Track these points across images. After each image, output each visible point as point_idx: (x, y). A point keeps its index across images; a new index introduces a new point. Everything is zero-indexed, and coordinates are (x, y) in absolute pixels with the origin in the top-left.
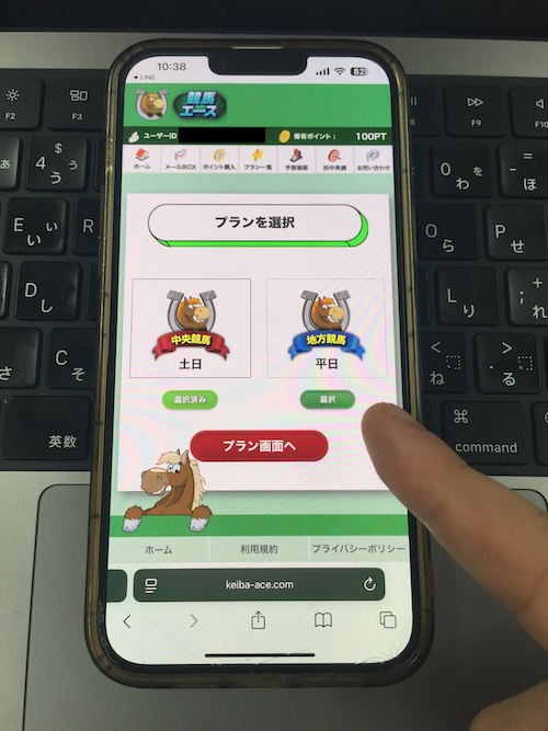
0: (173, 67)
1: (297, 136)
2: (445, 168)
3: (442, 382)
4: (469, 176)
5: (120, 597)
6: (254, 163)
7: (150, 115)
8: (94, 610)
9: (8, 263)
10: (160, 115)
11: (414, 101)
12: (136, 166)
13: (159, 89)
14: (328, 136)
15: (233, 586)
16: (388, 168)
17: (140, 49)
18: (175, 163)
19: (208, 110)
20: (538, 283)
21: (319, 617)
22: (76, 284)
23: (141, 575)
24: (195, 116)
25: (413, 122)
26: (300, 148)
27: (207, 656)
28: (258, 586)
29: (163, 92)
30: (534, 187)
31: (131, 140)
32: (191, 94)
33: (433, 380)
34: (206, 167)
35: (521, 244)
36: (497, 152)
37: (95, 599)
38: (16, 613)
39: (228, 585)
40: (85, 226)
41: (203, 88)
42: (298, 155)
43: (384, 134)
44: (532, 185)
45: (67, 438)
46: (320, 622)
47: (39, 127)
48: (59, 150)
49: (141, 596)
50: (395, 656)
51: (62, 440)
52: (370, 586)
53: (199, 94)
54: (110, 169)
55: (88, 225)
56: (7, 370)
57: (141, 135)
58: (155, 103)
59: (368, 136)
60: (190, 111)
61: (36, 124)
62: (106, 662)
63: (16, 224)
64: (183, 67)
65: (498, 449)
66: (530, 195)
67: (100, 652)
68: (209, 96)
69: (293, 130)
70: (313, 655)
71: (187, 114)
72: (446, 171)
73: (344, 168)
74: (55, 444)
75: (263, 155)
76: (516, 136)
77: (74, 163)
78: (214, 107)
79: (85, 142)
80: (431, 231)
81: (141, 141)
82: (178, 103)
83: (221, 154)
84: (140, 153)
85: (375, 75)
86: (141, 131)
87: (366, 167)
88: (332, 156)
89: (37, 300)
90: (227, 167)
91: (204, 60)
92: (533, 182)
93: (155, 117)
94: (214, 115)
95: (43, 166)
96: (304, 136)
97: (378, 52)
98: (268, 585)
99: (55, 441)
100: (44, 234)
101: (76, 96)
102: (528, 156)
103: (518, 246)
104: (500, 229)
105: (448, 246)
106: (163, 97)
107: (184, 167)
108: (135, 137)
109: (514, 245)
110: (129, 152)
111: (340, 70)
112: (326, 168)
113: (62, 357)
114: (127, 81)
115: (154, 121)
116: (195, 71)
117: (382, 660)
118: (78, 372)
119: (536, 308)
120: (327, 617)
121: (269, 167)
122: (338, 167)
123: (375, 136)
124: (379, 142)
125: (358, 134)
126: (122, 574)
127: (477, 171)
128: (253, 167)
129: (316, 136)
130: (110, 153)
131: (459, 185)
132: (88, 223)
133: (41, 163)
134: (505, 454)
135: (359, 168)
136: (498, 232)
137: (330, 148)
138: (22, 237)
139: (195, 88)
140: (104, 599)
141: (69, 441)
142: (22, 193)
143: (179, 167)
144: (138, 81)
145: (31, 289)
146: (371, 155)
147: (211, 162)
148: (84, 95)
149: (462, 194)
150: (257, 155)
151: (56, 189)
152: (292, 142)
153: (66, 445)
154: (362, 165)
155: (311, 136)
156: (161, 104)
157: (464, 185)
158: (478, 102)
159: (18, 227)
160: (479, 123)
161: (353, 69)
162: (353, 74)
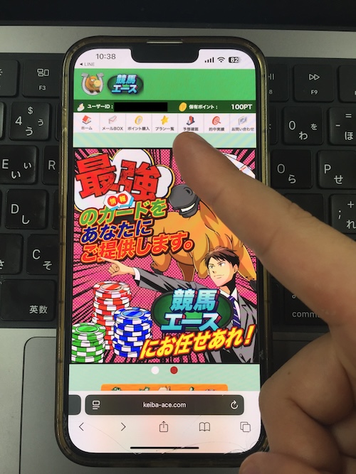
0: (107, 56)
1: (191, 107)
2: (292, 125)
4: (308, 130)
5: (77, 412)
6: (162, 126)
7: (92, 92)
8: (61, 419)
10: (98, 91)
11: (272, 76)
12: (83, 128)
13: (97, 73)
14: (212, 107)
15: (148, 405)
16: (252, 129)
17: (84, 44)
18: (109, 126)
19: (131, 88)
20: (351, 204)
21: (202, 425)
22: (45, 205)
23: (90, 399)
24: (122, 92)
25: (271, 91)
26: (193, 115)
27: (131, 448)
28: (164, 405)
29: (100, 75)
30: (352, 138)
31: (79, 109)
32: (119, 76)
34: (129, 128)
35: (341, 178)
36: (328, 112)
37: (61, 413)
38: (13, 417)
39: (144, 405)
40: (50, 165)
41: (127, 73)
42: (192, 120)
43: (250, 105)
44: (350, 136)
45: (41, 307)
46: (202, 428)
47: (16, 96)
48: (31, 112)
49: (90, 411)
50: (249, 449)
51: (38, 309)
52: (234, 406)
53: (125, 76)
54: (66, 130)
55: (51, 165)
56: (1, 263)
57: (86, 106)
58: (95, 83)
59: (239, 107)
60: (119, 88)
61: (14, 94)
62: (69, 451)
63: (4, 164)
64: (114, 57)
66: (349, 143)
67: (65, 446)
68: (132, 78)
69: (189, 103)
70: (198, 448)
71: (116, 91)
72: (292, 127)
73: (223, 129)
74: (34, 311)
75: (168, 120)
76: (341, 101)
77: (41, 121)
78: (135, 86)
79: (48, 106)
80: (281, 169)
81: (86, 110)
82: (110, 83)
83: (140, 120)
84: (85, 119)
85: (245, 62)
86: (86, 103)
87: (237, 129)
88: (215, 121)
89: (19, 215)
90: (144, 128)
91: (128, 52)
92: (351, 134)
93: (95, 93)
94: (135, 91)
95: (20, 123)
96: (196, 107)
97: (248, 46)
98: (170, 405)
99: (33, 309)
100: (22, 170)
101: (42, 73)
102: (349, 116)
103: (339, 179)
104: (327, 167)
105: (292, 179)
106: (100, 78)
107: (115, 128)
108: (81, 107)
109: (336, 178)
110: (78, 117)
111: (221, 59)
112: (210, 129)
113: (37, 255)
114: (76, 67)
115: (95, 96)
116: (122, 60)
117: (241, 452)
118: (48, 264)
119: (349, 222)
120: (207, 425)
121: (172, 129)
122: (219, 129)
123: (245, 107)
124: (247, 111)
125: (233, 105)
126: (78, 398)
127: (314, 126)
128: (161, 128)
129: (204, 107)
130: (65, 119)
131: (301, 136)
132: (52, 163)
133: (19, 121)
135: (233, 129)
136: (326, 170)
137: (214, 115)
138: (7, 172)
139: (122, 72)
140: (66, 413)
141: (43, 309)
142: (7, 142)
143: (111, 129)
144: (83, 67)
145: (15, 209)
146: (241, 120)
147: (133, 125)
148: (46, 73)
149: (303, 143)
150: (164, 120)
151: (30, 139)
152: (188, 111)
153: (41, 312)
154: (235, 127)
155: (201, 107)
156: (99, 83)
157: (304, 136)
158: (316, 77)
159: (5, 166)
160: (316, 92)
161: (230, 58)
162: (230, 62)
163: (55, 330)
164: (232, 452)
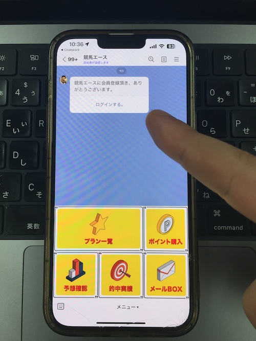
2: (212, 92)
3: (209, 197)
4: (224, 96)
8: (47, 302)
9: (4, 142)
11: (198, 58)
17: (64, 35)
20: (255, 149)
22: (36, 152)
25: (197, 68)
27: (97, 323)
30: (255, 101)
33: (204, 196)
35: (248, 130)
36: (238, 82)
37: (48, 298)
38: (16, 303)
40: (40, 124)
45: (35, 225)
47: (16, 74)
48: (26, 86)
50: (181, 324)
51: (33, 226)
54: (51, 96)
55: (41, 123)
56: (6, 193)
61: (14, 73)
62: (53, 325)
63: (7, 123)
65: (234, 228)
66: (253, 105)
67: (50, 321)
70: (145, 323)
72: (212, 94)
74: (30, 227)
76: (247, 75)
77: (33, 92)
79: (38, 82)
80: (205, 123)
89: (19, 160)
91: (95, 41)
92: (255, 98)
95: (19, 94)
97: (181, 36)
99: (30, 226)
100: (21, 128)
101: (33, 58)
102: (253, 85)
103: (246, 131)
104: (238, 122)
105: (213, 131)
109: (245, 130)
111: (162, 46)
113: (31, 187)
117: (175, 326)
118: (39, 194)
127: (228, 93)
130: (51, 89)
131: (219, 100)
132: (41, 122)
133: (18, 92)
134: (237, 231)
136: (237, 124)
138: (10, 129)
141: (36, 226)
142: (9, 107)
145: (16, 155)
148: (37, 58)
149: (220, 105)
151: (25, 105)
153: (35, 228)
157: (221, 100)
158: (229, 58)
159: (8, 125)
160: (229, 68)
161: (168, 45)
162: (168, 48)
163: (44, 241)
164: (169, 326)
